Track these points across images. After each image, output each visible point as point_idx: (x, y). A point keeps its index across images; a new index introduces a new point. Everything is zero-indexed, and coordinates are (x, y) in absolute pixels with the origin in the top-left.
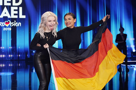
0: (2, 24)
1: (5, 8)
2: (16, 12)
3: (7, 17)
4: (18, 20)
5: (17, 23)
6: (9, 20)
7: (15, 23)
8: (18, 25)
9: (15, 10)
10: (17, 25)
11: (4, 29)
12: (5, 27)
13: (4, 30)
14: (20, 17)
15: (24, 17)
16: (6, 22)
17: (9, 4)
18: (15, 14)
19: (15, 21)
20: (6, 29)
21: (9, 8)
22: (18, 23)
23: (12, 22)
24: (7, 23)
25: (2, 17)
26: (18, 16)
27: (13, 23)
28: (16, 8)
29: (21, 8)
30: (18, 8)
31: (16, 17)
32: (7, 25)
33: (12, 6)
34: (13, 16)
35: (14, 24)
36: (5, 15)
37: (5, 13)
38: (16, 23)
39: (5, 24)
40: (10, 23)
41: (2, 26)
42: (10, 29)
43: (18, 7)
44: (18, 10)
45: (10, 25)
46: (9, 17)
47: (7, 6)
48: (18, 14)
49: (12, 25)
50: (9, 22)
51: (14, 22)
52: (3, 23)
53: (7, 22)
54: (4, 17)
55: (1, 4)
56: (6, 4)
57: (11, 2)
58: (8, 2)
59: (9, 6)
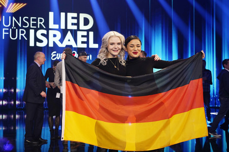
1: (69, 32)
2: (85, 39)
3: (71, 46)
6: (74, 51)
9: (83, 36)
14: (90, 47)
15: (96, 46)
17: (75, 27)
18: (83, 42)
21: (74, 34)
25: (64, 46)
26: (88, 45)
28: (85, 33)
29: (91, 34)
30: (88, 34)
31: (85, 46)
33: (78, 29)
34: (80, 45)
36: (69, 44)
37: (69, 40)
40: (77, 55)
43: (88, 31)
44: (87, 36)
46: (74, 46)
47: (71, 31)
48: (87, 43)
50: (74, 53)
54: (67, 46)
55: (63, 27)
56: (70, 27)
57: (78, 24)
58: (73, 24)
59: (75, 30)
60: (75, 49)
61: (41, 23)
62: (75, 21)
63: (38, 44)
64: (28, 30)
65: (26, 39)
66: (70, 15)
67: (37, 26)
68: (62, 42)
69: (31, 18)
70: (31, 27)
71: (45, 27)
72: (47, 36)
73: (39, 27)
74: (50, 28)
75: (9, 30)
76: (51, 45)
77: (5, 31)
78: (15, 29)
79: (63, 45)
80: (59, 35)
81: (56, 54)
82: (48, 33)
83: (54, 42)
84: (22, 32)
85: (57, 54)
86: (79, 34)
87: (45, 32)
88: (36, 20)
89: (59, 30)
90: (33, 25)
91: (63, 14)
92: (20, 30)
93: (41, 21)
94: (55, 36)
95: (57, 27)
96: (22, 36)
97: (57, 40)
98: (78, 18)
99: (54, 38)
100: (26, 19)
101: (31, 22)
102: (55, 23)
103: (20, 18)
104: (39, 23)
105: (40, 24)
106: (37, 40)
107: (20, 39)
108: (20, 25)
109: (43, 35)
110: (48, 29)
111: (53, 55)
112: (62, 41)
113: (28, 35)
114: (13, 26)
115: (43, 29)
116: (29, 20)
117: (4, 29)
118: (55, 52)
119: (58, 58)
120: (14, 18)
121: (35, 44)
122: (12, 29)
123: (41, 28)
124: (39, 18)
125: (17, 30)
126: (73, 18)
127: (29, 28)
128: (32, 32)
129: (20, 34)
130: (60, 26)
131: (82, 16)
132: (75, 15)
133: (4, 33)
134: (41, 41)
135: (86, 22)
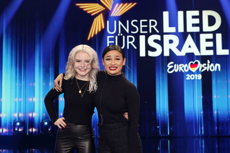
0: (183, 68)
1: (189, 37)
2: (211, 44)
3: (193, 54)
4: (215, 59)
5: (212, 65)
6: (197, 59)
7: (208, 65)
8: (215, 69)
9: (207, 40)
10: (212, 68)
11: (189, 77)
12: (190, 72)
13: (188, 79)
14: (218, 53)
15: (226, 52)
16: (192, 64)
17: (197, 29)
18: (208, 48)
19: (209, 62)
20: (192, 77)
21: (196, 37)
22: (214, 65)
23: (202, 63)
24: (193, 66)
25: (184, 55)
26: (215, 52)
27: (205, 64)
28: (210, 36)
30: (214, 37)
31: (211, 53)
32: (194, 70)
33: (201, 32)
34: (205, 52)
35: (206, 66)
36: (190, 51)
37: (190, 47)
38: (210, 64)
39: (189, 67)
40: (200, 65)
41: (183, 71)
42: (200, 77)
43: (214, 33)
44: (214, 40)
45: (200, 70)
46: (197, 53)
47: (192, 34)
48: (214, 48)
49: (203, 68)
50: (197, 63)
51: (207, 63)
52: (186, 65)
53: (194, 63)
54: (188, 54)
55: (181, 30)
56: (190, 29)
57: (200, 25)
58: (194, 25)
59: (196, 32)
60: (198, 57)
61: (154, 27)
62: (197, 21)
63: (151, 54)
64: (137, 36)
65: (135, 48)
66: (190, 14)
67: (148, 31)
68: (180, 50)
69: (141, 21)
70: (141, 32)
71: (158, 32)
72: (161, 42)
73: (150, 32)
74: (165, 31)
75: (115, 38)
76: (167, 54)
77: (110, 39)
78: (122, 36)
79: (182, 53)
80: (176, 40)
81: (173, 65)
82: (162, 38)
83: (170, 50)
84: (131, 39)
85: (175, 65)
86: (203, 37)
87: (158, 37)
88: (147, 23)
89: (176, 33)
90: (144, 29)
91: (180, 14)
92: (128, 37)
93: (153, 23)
94: (171, 42)
95: (173, 30)
96: (130, 44)
97: (174, 47)
98: (200, 17)
99: (171, 45)
100: (134, 23)
101: (141, 26)
102: (170, 26)
103: (128, 21)
104: (151, 26)
105: (152, 28)
106: (148, 48)
107: (128, 48)
108: (127, 31)
109: (156, 41)
110: (162, 34)
111: (170, 67)
112: (180, 47)
113: (137, 43)
114: (120, 32)
115: (156, 33)
116: (138, 24)
117: (108, 37)
118: (172, 63)
119: (176, 71)
120: (120, 23)
121: (147, 53)
122: (118, 36)
123: (154, 32)
124: (150, 21)
125: (124, 37)
126: (194, 17)
127: (139, 34)
128: (142, 38)
129: (128, 42)
130: (177, 29)
131: (206, 14)
132: (197, 13)
133: (108, 42)
134: (154, 50)
135: (212, 21)
